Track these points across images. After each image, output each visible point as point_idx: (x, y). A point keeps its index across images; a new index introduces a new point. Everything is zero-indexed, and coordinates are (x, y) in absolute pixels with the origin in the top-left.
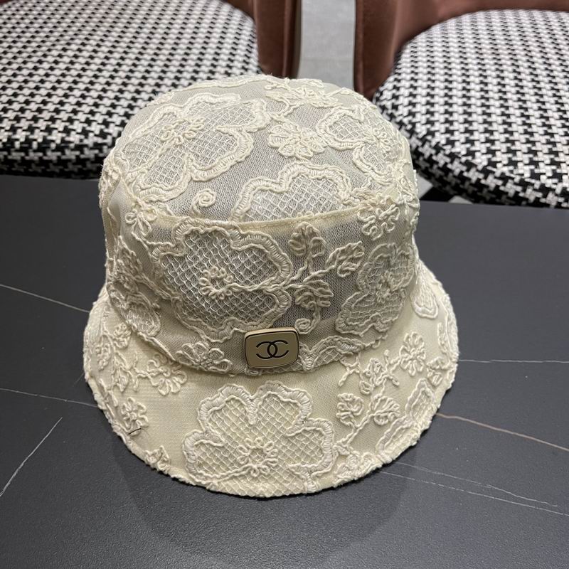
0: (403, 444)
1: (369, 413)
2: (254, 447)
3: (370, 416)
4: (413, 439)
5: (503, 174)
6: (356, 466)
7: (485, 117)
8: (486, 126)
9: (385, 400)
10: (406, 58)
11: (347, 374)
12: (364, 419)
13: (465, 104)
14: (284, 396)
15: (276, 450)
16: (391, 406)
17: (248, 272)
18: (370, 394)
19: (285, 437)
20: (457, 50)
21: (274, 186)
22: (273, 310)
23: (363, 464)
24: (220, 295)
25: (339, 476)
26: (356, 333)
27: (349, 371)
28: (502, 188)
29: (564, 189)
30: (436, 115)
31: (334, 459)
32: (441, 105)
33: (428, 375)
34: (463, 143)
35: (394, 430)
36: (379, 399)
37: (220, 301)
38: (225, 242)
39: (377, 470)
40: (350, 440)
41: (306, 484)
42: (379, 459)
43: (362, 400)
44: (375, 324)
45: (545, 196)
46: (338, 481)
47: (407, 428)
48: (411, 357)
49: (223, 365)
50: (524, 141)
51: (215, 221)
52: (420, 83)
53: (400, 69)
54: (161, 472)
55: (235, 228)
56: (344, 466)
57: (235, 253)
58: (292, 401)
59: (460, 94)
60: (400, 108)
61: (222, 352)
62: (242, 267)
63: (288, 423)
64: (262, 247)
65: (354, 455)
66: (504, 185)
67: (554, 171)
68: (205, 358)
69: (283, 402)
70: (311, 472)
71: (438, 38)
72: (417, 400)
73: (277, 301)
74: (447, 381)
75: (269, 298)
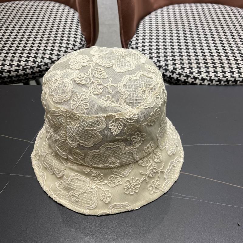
5: (179, 73)
7: (172, 50)
8: (172, 54)
10: (141, 27)
13: (164, 45)
20: (161, 23)
28: (179, 78)
29: (202, 77)
30: (153, 50)
32: (155, 46)
34: (163, 61)
45: (195, 81)
50: (187, 59)
52: (146, 37)
53: (139, 31)
59: (162, 41)
60: (139, 48)
66: (180, 77)
67: (198, 71)
71: (154, 18)
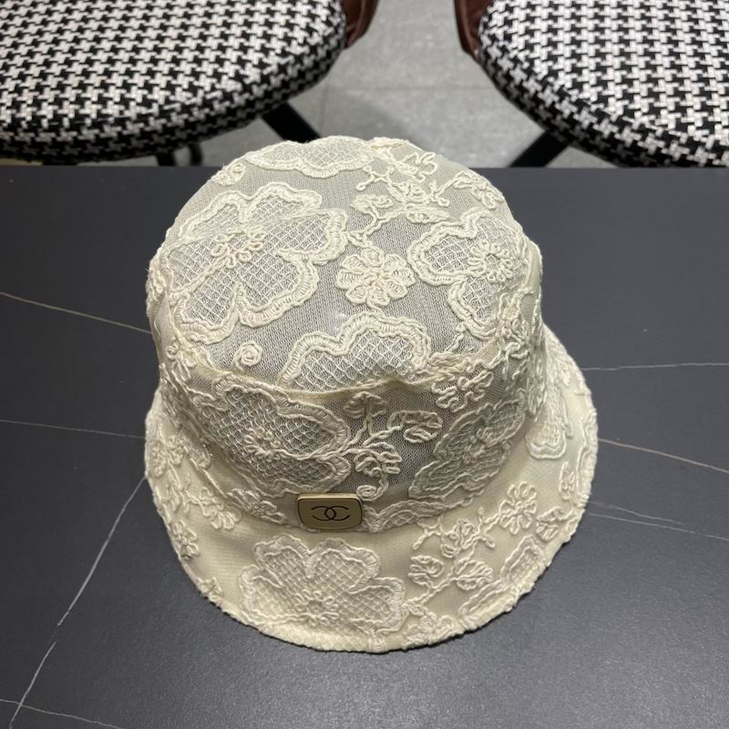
0: (493, 610)
1: (451, 577)
2: (312, 599)
3: (451, 580)
4: (508, 605)
6: (430, 629)
9: (474, 564)
11: (424, 536)
12: (443, 581)
14: (348, 555)
15: (336, 605)
16: (480, 572)
17: (298, 442)
18: (454, 558)
19: (346, 594)
21: (332, 345)
22: (328, 477)
23: (440, 628)
24: (267, 457)
25: (409, 638)
26: (436, 497)
27: (427, 534)
31: (404, 618)
33: (538, 531)
35: (483, 595)
36: (466, 564)
37: (267, 463)
38: (270, 407)
39: (457, 636)
40: (425, 600)
41: (370, 641)
42: (461, 624)
43: (442, 563)
44: (462, 484)
46: (408, 643)
47: (501, 594)
48: (515, 512)
49: (277, 517)
51: (259, 383)
54: (213, 604)
55: (282, 395)
56: (416, 628)
57: (282, 420)
58: (356, 560)
61: (274, 506)
62: (290, 435)
63: (351, 582)
64: (312, 419)
65: (429, 617)
68: (256, 507)
69: (345, 561)
70: (376, 629)
72: (518, 561)
73: (334, 469)
74: (566, 533)
75: (324, 467)
